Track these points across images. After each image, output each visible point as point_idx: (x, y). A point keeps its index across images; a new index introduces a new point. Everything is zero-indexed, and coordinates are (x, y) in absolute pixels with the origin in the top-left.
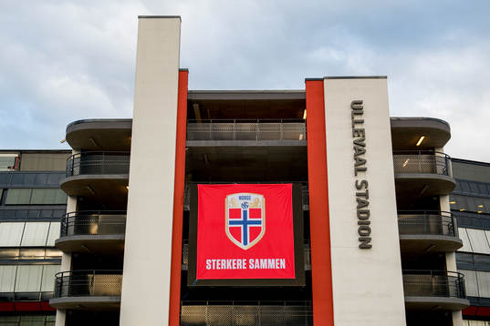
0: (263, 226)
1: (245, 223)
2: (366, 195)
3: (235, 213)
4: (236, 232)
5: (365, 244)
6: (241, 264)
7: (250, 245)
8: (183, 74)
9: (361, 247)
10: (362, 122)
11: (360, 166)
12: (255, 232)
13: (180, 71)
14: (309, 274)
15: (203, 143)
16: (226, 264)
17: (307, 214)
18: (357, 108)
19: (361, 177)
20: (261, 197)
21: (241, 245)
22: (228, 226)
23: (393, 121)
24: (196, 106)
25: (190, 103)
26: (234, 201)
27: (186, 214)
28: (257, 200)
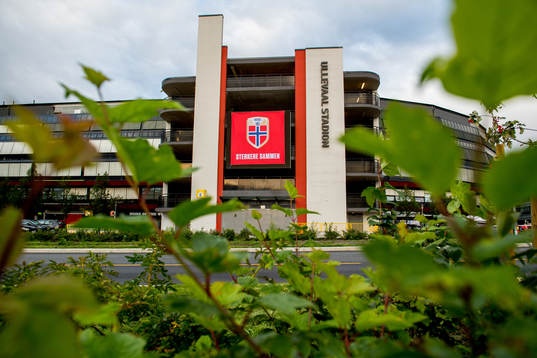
0: (268, 135)
1: (258, 134)
2: (327, 117)
3: (252, 128)
4: (252, 139)
5: (325, 145)
6: (255, 156)
7: (260, 146)
8: (224, 49)
9: (323, 146)
10: (327, 74)
11: (325, 101)
12: (263, 139)
13: (223, 47)
14: (293, 162)
15: (236, 89)
16: (247, 157)
17: (293, 129)
18: (324, 66)
19: (325, 107)
20: (266, 119)
21: (255, 146)
22: (248, 136)
23: (345, 73)
24: (232, 68)
25: (228, 66)
26: (251, 121)
27: (226, 129)
28: (264, 121)
